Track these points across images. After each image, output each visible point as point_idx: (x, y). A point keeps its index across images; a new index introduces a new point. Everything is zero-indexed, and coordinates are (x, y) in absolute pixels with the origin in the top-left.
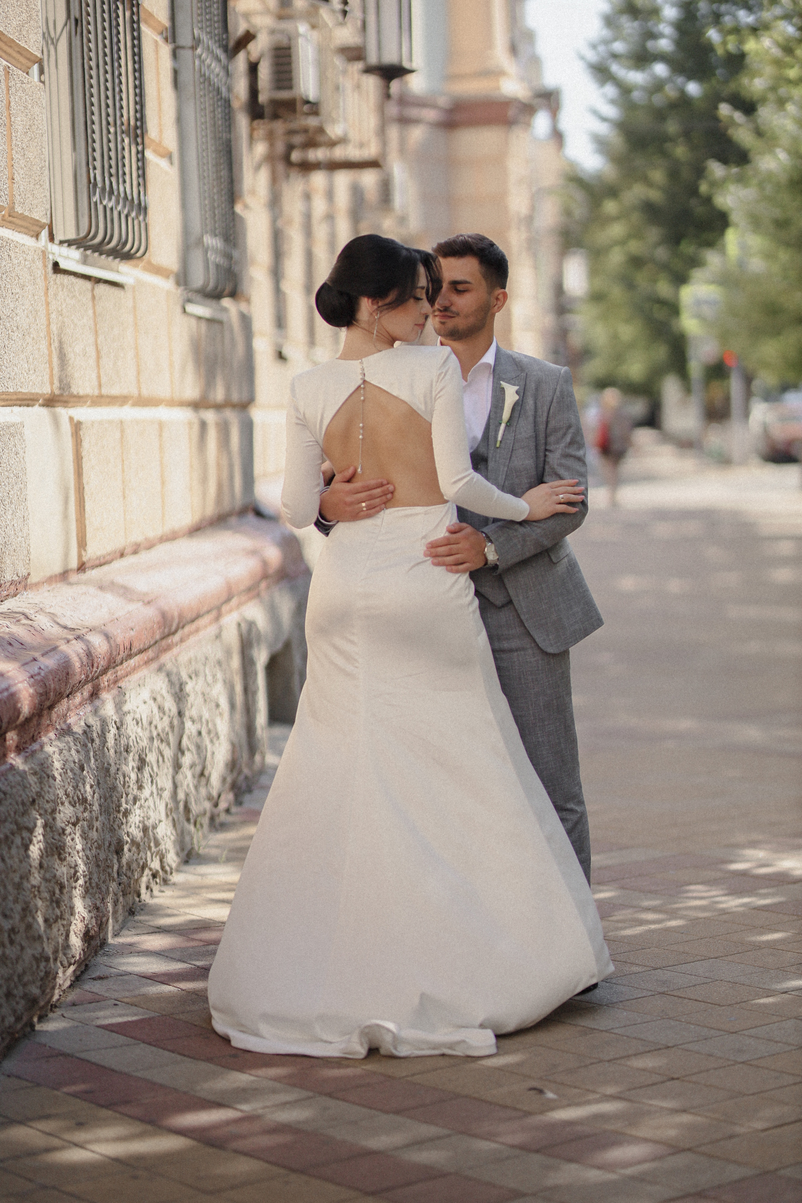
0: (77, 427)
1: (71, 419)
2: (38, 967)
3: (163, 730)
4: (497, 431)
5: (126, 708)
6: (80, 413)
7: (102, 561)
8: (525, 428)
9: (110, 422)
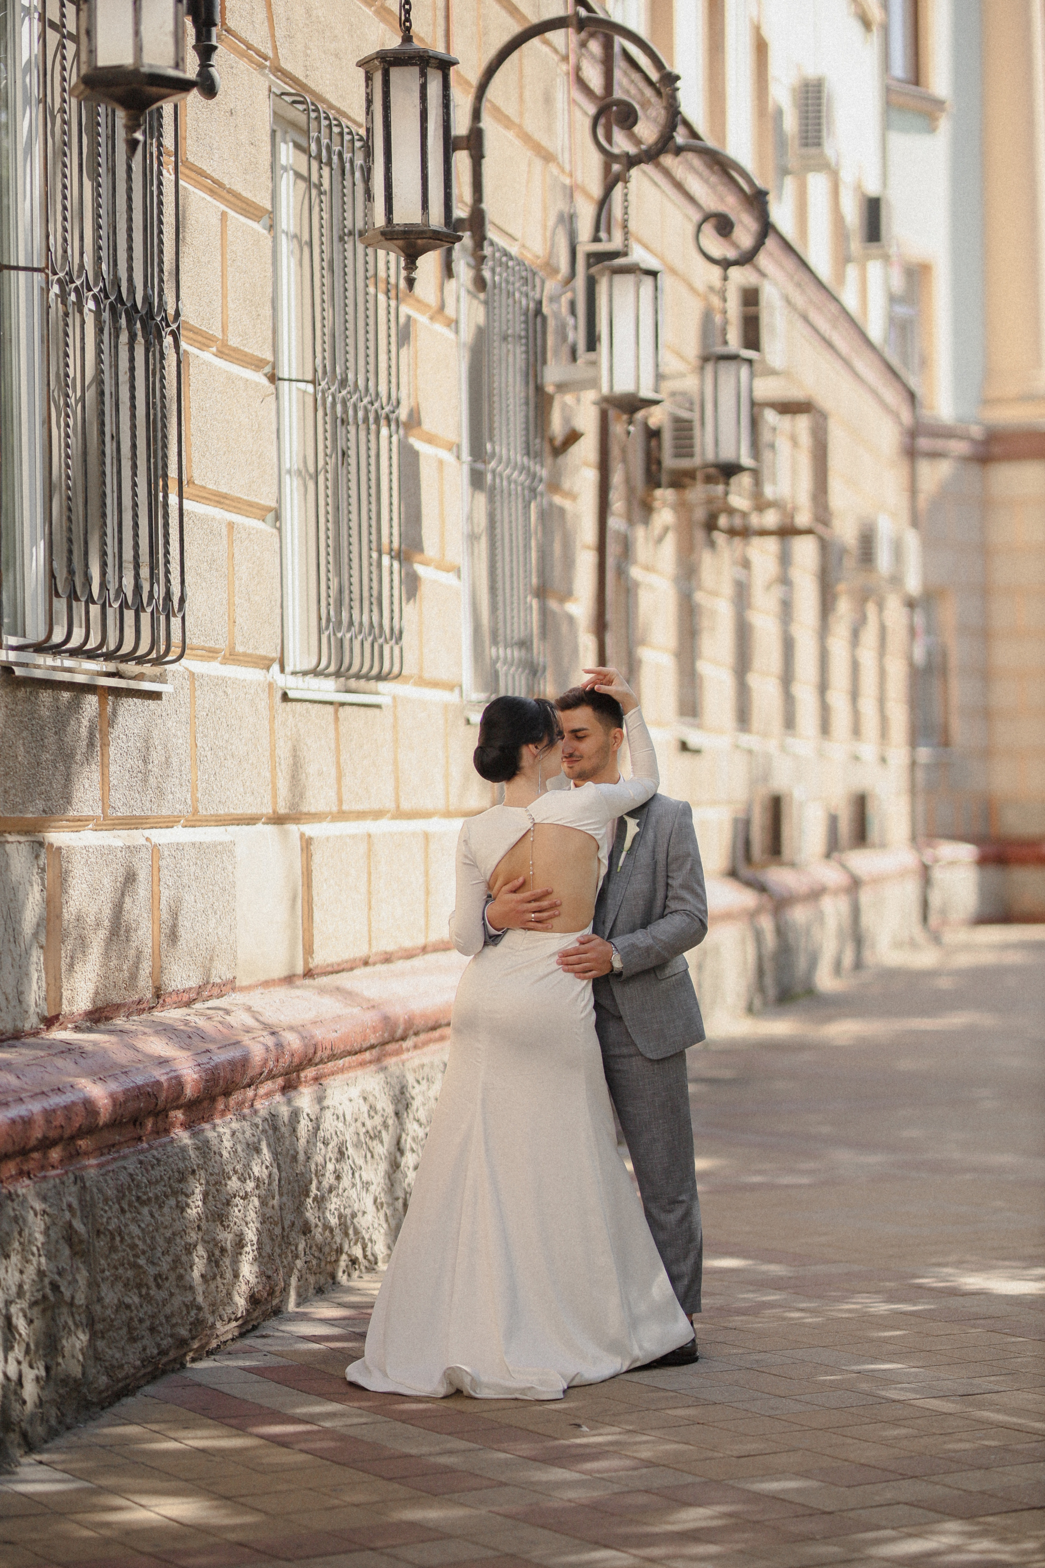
0: (307, 843)
1: (302, 835)
2: (188, 1313)
3: (375, 1128)
4: (619, 858)
5: (326, 1103)
6: (310, 829)
7: (336, 968)
8: (644, 855)
9: (353, 837)
